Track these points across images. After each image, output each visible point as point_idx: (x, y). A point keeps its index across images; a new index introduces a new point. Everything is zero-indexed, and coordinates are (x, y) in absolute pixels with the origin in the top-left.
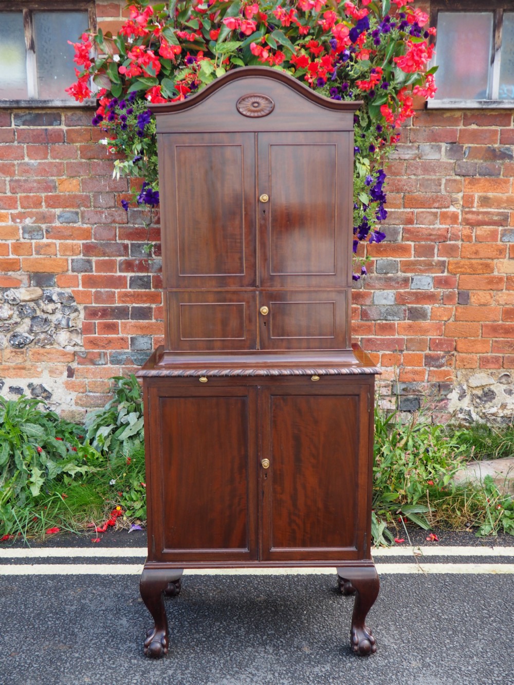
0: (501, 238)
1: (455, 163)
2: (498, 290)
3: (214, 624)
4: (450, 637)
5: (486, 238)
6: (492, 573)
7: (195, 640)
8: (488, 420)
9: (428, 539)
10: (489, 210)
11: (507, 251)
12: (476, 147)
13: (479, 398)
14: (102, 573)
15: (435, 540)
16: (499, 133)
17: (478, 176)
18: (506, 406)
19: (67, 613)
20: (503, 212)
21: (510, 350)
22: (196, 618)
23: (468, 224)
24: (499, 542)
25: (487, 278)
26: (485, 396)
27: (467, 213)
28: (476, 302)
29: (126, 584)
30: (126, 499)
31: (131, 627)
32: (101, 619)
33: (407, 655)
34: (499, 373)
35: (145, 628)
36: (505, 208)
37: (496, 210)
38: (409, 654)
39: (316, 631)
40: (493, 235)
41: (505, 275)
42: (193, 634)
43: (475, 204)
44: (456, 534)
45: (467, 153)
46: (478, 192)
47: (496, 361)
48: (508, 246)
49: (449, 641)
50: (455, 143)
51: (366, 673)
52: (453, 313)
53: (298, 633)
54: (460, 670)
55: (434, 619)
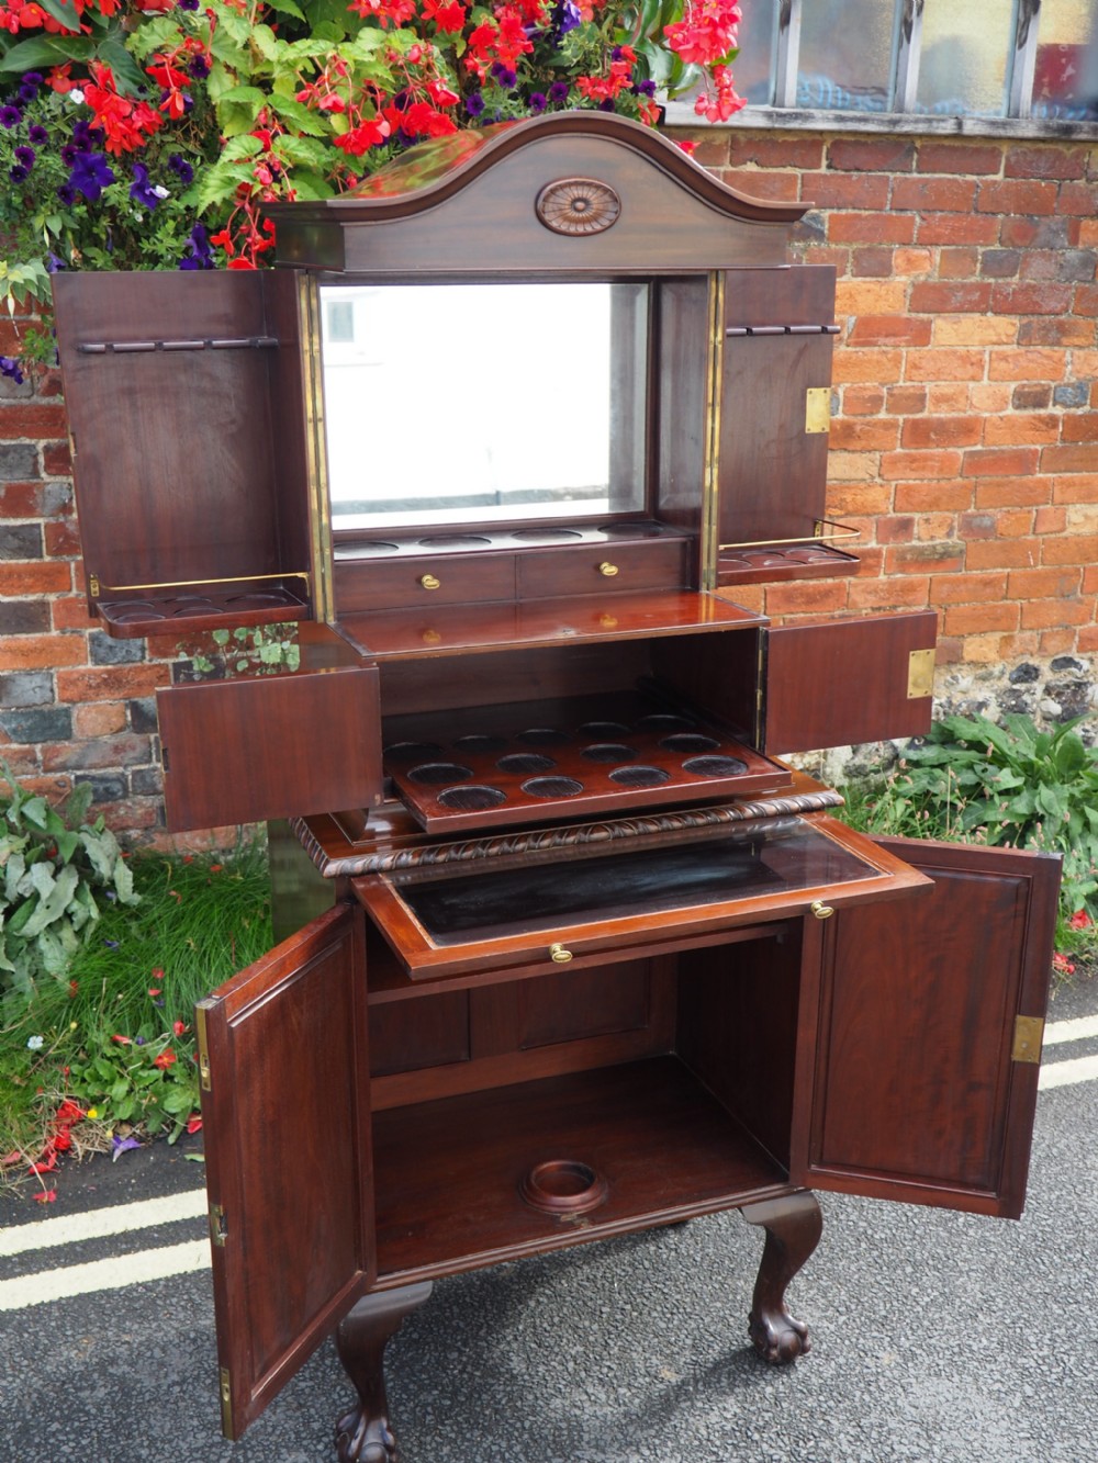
3: (446, 1357)
4: (914, 1281)
7: (429, 1409)
14: (116, 1283)
16: (799, 181)
19: (93, 1411)
22: (398, 1352)
29: (190, 1300)
30: (84, 1080)
32: (186, 1408)
33: (862, 1341)
35: (301, 1406)
38: (864, 1338)
39: (663, 1325)
42: (416, 1396)
49: (916, 1290)
51: (811, 1403)
53: (629, 1338)
54: (972, 1351)
55: (863, 1245)
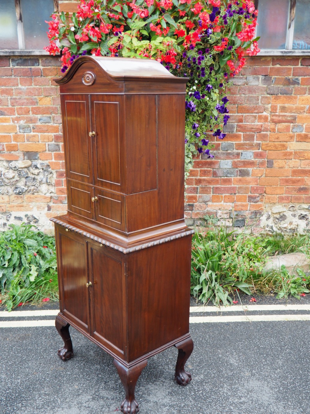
0: (292, 130)
1: (267, 87)
2: (289, 159)
4: (265, 358)
5: (284, 130)
6: (286, 320)
8: (282, 231)
9: (251, 301)
10: (286, 114)
11: (295, 137)
12: (279, 78)
13: (278, 219)
15: (255, 301)
16: (292, 69)
17: (280, 95)
18: (292, 223)
20: (293, 115)
21: (295, 193)
23: (273, 122)
24: (289, 302)
25: (284, 153)
26: (281, 218)
27: (273, 116)
28: (277, 166)
31: (96, 356)
33: (243, 369)
34: (289, 205)
35: (103, 356)
36: (294, 113)
37: (290, 114)
38: (244, 368)
39: (194, 356)
40: (288, 128)
41: (293, 151)
43: (278, 111)
44: (266, 298)
45: (274, 81)
46: (279, 104)
47: (288, 199)
48: (296, 134)
49: (264, 360)
50: (267, 75)
51: (222, 380)
52: (264, 172)
54: (271, 377)
55: (256, 348)
